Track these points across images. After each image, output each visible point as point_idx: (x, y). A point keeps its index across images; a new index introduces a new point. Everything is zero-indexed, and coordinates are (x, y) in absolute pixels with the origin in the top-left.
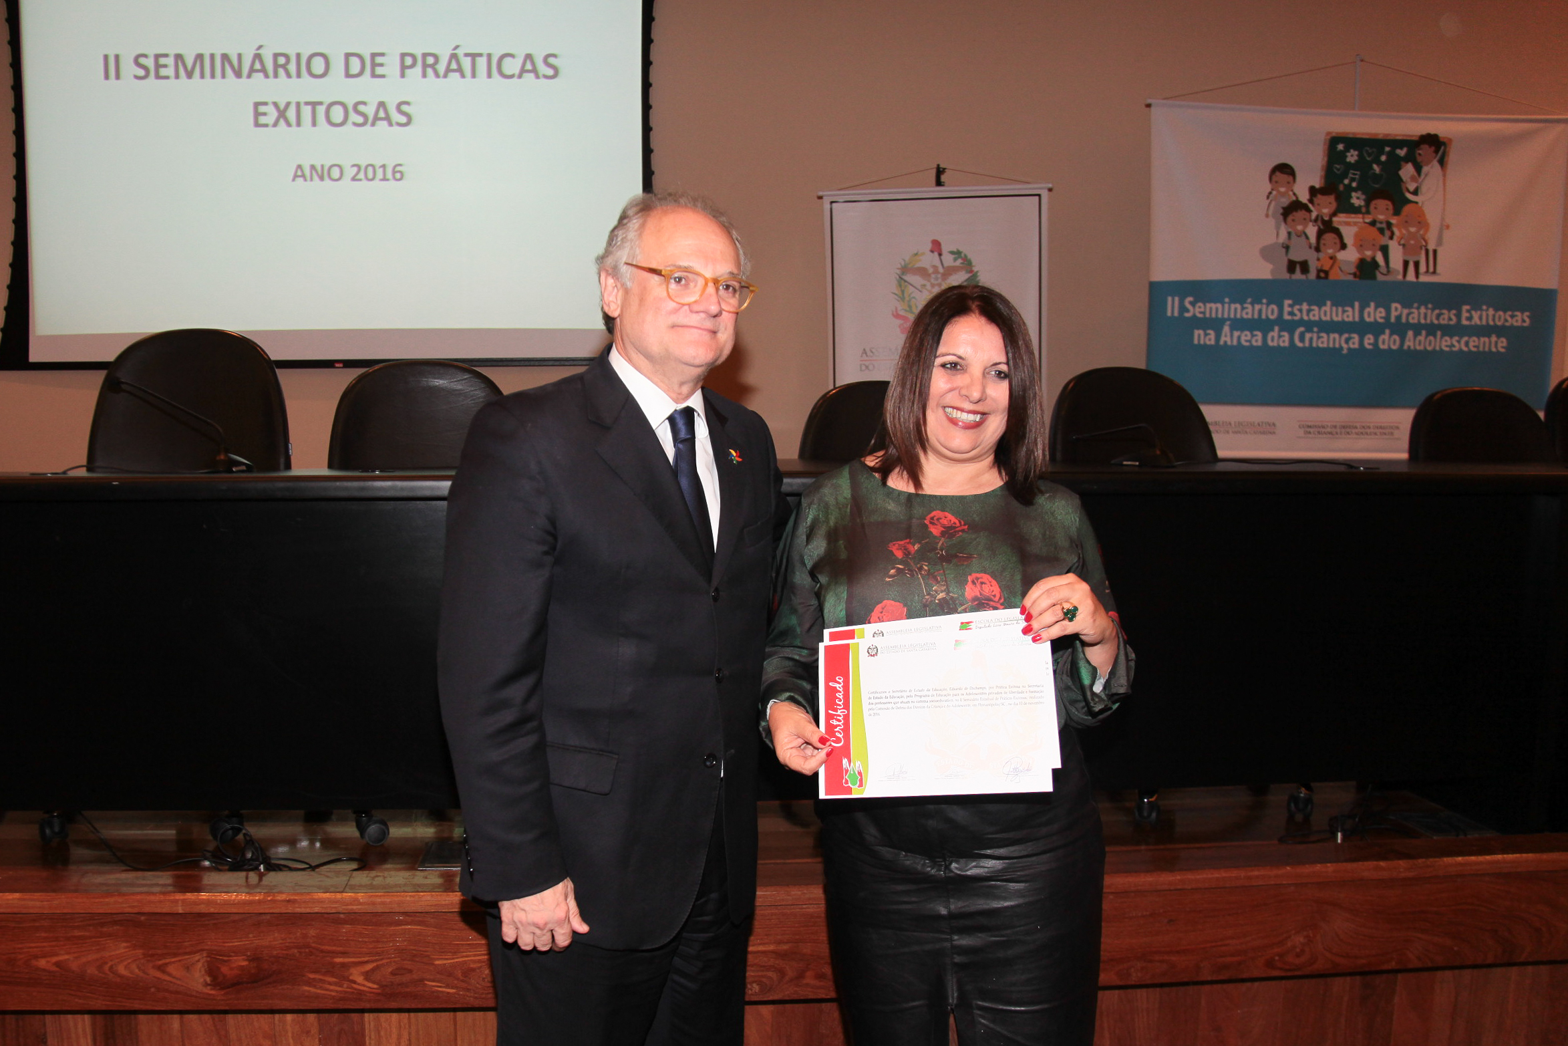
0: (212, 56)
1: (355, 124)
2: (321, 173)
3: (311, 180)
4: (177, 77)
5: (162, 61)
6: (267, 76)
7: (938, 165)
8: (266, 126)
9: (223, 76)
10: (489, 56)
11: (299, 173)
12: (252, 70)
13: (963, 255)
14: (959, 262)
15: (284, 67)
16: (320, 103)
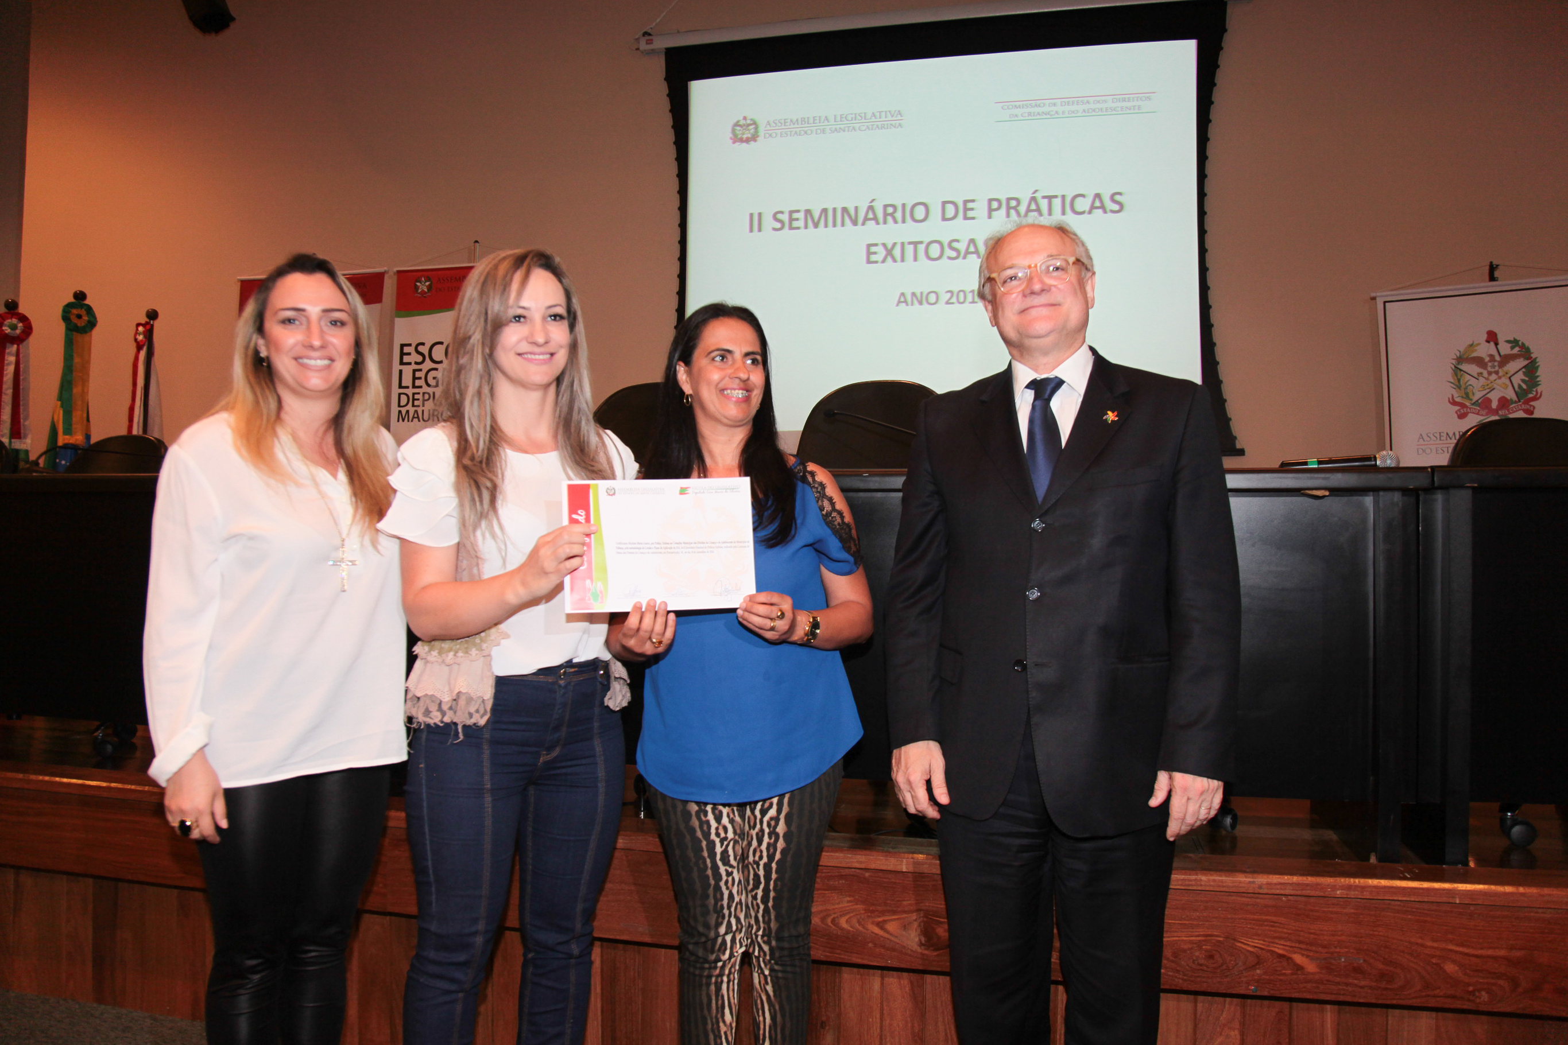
0: (834, 210)
1: (950, 258)
2: (920, 299)
3: (912, 305)
4: (806, 227)
5: (795, 216)
6: (878, 223)
7: (1491, 263)
8: (876, 262)
9: (843, 225)
10: (1063, 197)
11: (902, 299)
12: (866, 219)
13: (1520, 343)
14: (1516, 350)
15: (892, 215)
16: (921, 243)
